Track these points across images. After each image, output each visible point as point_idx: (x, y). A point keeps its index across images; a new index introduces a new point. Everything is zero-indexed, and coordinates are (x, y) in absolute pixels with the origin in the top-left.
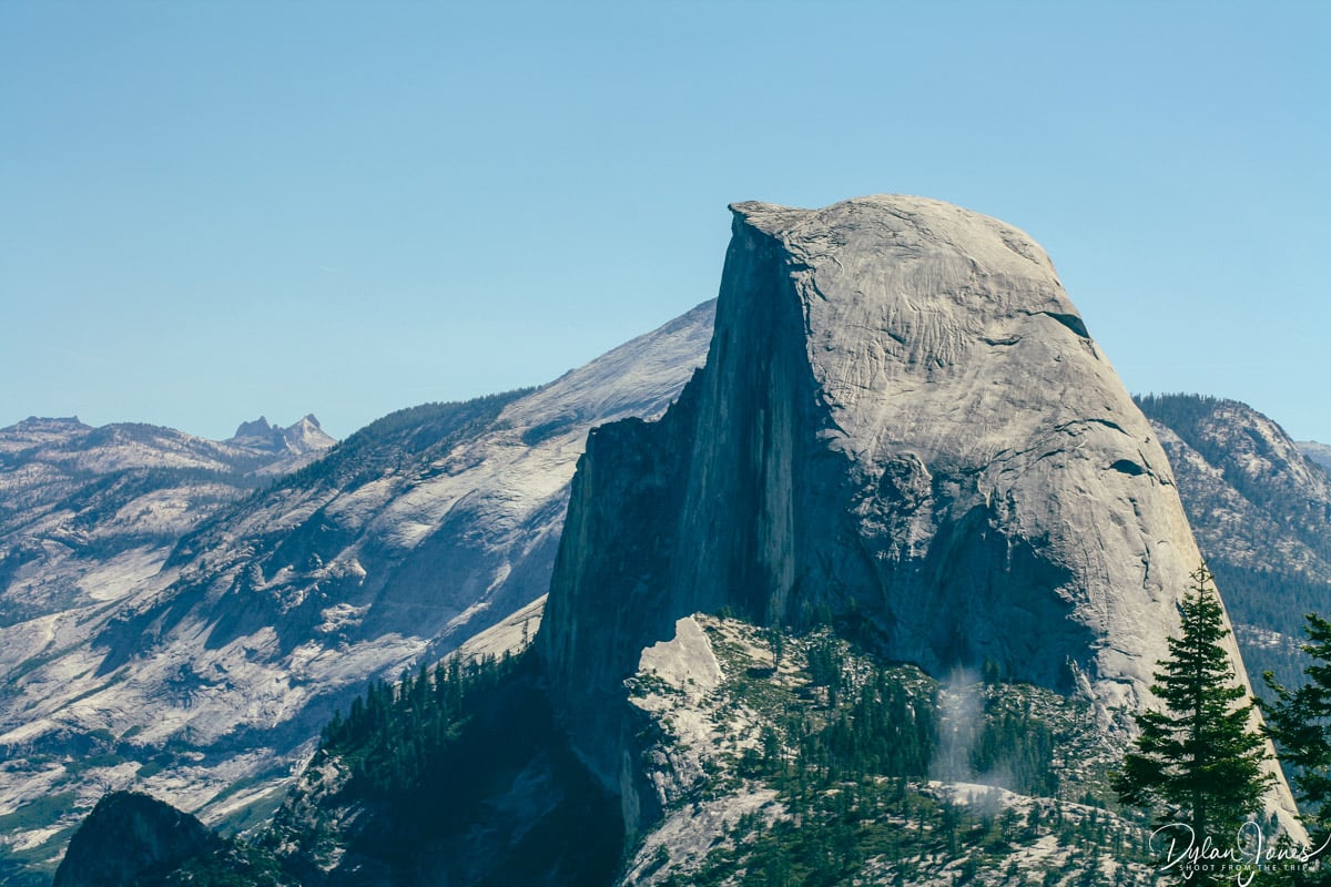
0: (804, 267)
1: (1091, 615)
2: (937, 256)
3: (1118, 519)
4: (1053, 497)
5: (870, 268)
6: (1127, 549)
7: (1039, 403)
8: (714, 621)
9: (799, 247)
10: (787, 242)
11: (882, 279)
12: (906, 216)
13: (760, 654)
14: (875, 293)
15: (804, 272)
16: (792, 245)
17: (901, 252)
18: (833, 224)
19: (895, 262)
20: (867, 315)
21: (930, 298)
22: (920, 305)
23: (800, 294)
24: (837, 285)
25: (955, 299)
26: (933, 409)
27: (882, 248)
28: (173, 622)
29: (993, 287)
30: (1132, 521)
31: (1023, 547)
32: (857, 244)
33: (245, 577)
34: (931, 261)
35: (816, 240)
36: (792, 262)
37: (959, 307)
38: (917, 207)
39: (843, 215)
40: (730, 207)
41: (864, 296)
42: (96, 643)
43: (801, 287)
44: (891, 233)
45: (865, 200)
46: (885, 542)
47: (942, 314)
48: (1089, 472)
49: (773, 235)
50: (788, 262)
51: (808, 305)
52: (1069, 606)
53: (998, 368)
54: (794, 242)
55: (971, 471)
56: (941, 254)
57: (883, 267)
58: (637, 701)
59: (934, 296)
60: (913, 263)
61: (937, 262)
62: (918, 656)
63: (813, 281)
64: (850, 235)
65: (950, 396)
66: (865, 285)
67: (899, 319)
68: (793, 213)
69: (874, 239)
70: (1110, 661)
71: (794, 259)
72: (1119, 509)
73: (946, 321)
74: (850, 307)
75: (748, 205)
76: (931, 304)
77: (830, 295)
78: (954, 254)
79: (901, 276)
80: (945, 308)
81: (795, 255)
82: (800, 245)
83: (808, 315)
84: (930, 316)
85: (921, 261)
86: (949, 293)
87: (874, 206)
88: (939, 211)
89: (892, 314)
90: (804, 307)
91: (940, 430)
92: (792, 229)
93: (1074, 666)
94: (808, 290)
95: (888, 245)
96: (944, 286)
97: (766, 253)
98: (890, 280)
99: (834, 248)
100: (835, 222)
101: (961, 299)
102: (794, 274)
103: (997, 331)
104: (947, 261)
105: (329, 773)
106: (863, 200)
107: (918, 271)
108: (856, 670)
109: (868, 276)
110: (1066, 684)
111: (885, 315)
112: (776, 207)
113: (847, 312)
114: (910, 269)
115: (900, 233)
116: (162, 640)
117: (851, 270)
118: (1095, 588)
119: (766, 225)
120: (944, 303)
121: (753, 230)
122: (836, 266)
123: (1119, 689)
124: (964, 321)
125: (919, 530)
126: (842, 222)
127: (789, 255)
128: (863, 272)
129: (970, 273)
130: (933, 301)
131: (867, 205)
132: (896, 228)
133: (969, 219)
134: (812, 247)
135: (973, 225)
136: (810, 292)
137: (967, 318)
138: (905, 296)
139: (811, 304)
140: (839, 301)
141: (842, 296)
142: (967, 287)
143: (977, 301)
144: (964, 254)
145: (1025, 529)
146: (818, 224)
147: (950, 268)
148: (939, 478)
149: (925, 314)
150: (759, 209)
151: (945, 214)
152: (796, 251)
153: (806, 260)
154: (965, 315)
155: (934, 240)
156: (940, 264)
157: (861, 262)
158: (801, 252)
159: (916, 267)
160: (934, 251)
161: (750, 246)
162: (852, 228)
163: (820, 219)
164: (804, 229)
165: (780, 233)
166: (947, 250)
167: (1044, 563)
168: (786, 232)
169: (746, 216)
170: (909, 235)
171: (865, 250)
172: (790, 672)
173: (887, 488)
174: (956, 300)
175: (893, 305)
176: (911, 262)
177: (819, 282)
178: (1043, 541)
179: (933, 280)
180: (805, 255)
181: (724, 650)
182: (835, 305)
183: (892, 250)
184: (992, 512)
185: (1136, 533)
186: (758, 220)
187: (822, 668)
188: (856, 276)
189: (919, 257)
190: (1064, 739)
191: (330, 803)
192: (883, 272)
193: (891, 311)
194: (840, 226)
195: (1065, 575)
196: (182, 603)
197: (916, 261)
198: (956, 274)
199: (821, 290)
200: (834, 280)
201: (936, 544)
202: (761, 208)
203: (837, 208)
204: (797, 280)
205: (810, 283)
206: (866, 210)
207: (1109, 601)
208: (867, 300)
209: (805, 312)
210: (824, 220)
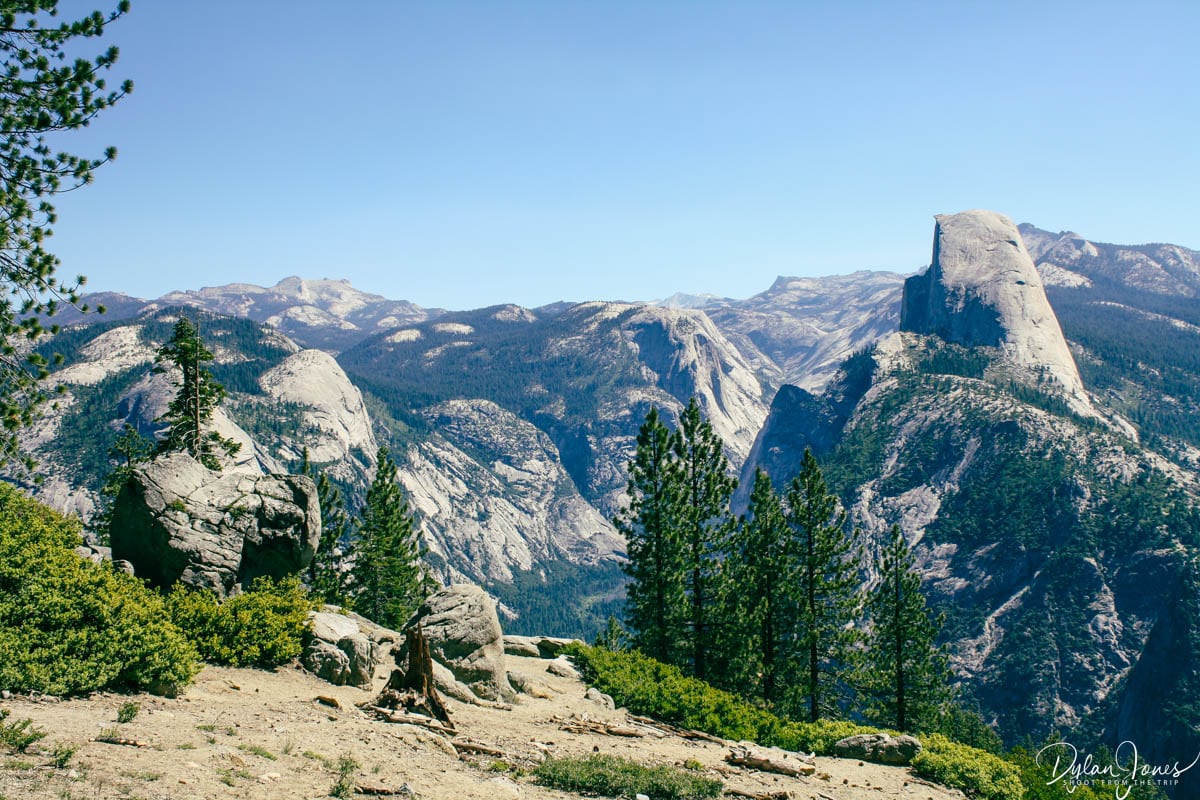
0: (943, 233)
1: (1005, 325)
2: (978, 227)
3: (1015, 298)
4: (997, 293)
5: (960, 232)
6: (1018, 306)
7: (998, 266)
8: (902, 333)
10: (941, 226)
11: (962, 235)
12: (972, 216)
13: (914, 342)
14: (959, 239)
15: (942, 235)
17: (969, 227)
19: (966, 230)
20: (957, 246)
22: (971, 242)
24: (950, 238)
26: (969, 271)
27: (964, 226)
28: (868, 329)
29: (992, 234)
30: (1020, 298)
31: (987, 307)
32: (957, 225)
33: (886, 316)
34: (976, 228)
35: (947, 225)
37: (982, 241)
38: (976, 213)
42: (850, 336)
43: (940, 239)
44: (967, 221)
46: (952, 308)
47: (976, 244)
48: (1008, 285)
52: (999, 323)
53: (988, 258)
55: (975, 288)
58: (873, 357)
59: (975, 239)
62: (958, 339)
65: (975, 266)
66: (957, 237)
69: (962, 224)
70: (1010, 337)
72: (1016, 295)
73: (977, 246)
76: (974, 241)
78: (983, 226)
79: (967, 234)
80: (978, 242)
84: (973, 244)
85: (974, 229)
86: (980, 237)
87: (965, 214)
88: (982, 213)
89: (963, 245)
91: (969, 276)
93: (1000, 339)
95: (966, 225)
96: (978, 235)
98: (964, 235)
99: (951, 227)
101: (983, 239)
103: (991, 247)
104: (981, 228)
105: (841, 376)
107: (972, 232)
108: (940, 344)
109: (958, 234)
110: (997, 345)
111: (961, 245)
114: (970, 231)
115: (970, 221)
116: (864, 335)
117: (954, 233)
118: (1007, 318)
120: (978, 240)
122: (950, 232)
123: (1012, 345)
124: (982, 245)
125: (960, 305)
126: (955, 219)
129: (987, 231)
131: (963, 213)
133: (991, 214)
134: (946, 227)
135: (992, 216)
136: (942, 240)
138: (967, 239)
139: (942, 244)
142: (985, 235)
143: (987, 239)
144: (986, 225)
145: (988, 303)
146: (949, 220)
148: (968, 290)
154: (983, 243)
155: (978, 222)
156: (979, 229)
160: (978, 225)
164: (946, 222)
166: (981, 225)
167: (993, 312)
170: (972, 221)
171: (960, 227)
172: (922, 345)
173: (953, 294)
174: (981, 239)
175: (964, 242)
177: (945, 237)
178: (992, 306)
179: (976, 234)
180: (944, 230)
181: (904, 341)
184: (980, 298)
185: (1021, 302)
187: (930, 344)
189: (973, 227)
190: (993, 360)
191: (840, 384)
192: (963, 233)
194: (954, 221)
195: (999, 315)
196: (871, 323)
197: (972, 229)
198: (982, 231)
199: (945, 239)
200: (949, 236)
201: (964, 308)
204: (940, 237)
205: (943, 238)
206: (962, 215)
207: (1011, 321)
208: (957, 241)
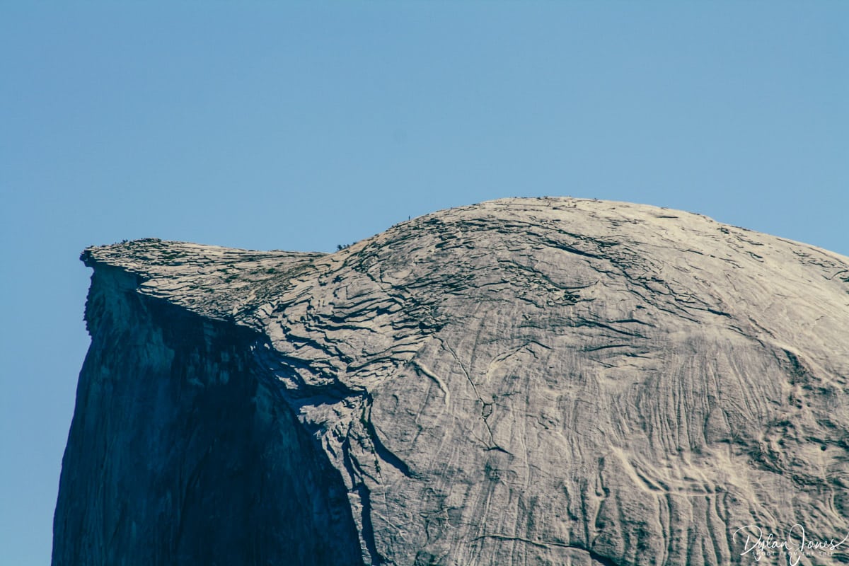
0: (335, 392)
2: (692, 346)
5: (518, 386)
9: (313, 343)
10: (275, 333)
11: (553, 412)
12: (591, 247)
14: (541, 450)
15: (340, 406)
16: (291, 338)
17: (596, 341)
18: (401, 276)
19: (583, 366)
20: (529, 508)
21: (688, 456)
22: (663, 474)
23: (338, 463)
24: (435, 434)
25: (756, 456)
27: (540, 333)
32: (474, 325)
34: (679, 359)
35: (359, 321)
36: (300, 381)
37: (771, 478)
38: (615, 224)
39: (422, 254)
40: (87, 258)
41: (512, 457)
43: (336, 445)
44: (561, 293)
45: (476, 213)
47: (727, 496)
49: (231, 319)
50: (290, 384)
51: (364, 492)
54: (299, 331)
56: (702, 340)
57: (552, 384)
59: (697, 450)
60: (630, 368)
61: (696, 363)
63: (369, 427)
64: (450, 306)
66: (511, 431)
67: (614, 514)
68: (265, 263)
69: (519, 310)
71: (306, 375)
73: (740, 514)
74: (478, 487)
75: (137, 248)
76: (693, 471)
77: (423, 459)
78: (736, 338)
79: (604, 402)
80: (733, 480)
81: (306, 364)
82: (317, 336)
83: (366, 514)
84: (695, 502)
85: (651, 360)
87: (505, 228)
88: (673, 231)
89: (594, 501)
90: (354, 496)
92: (286, 297)
94: (357, 452)
95: (557, 324)
96: (720, 422)
97: (211, 368)
98: (574, 414)
99: (412, 342)
100: (404, 273)
101: (772, 454)
102: (310, 412)
104: (722, 357)
106: (469, 215)
107: (647, 386)
109: (516, 405)
111: (575, 503)
112: (215, 250)
113: (471, 503)
114: (625, 384)
115: (583, 293)
117: (468, 394)
119: (199, 295)
120: (729, 467)
121: (163, 310)
122: (425, 384)
124: (791, 511)
126: (423, 272)
127: (290, 365)
128: (501, 396)
129: (787, 387)
130: (696, 463)
131: (482, 224)
132: (568, 280)
133: (756, 250)
134: (352, 341)
135: (771, 263)
136: (365, 456)
137: (796, 503)
138: (619, 452)
139: (372, 485)
140: (447, 474)
141: (454, 463)
142: (785, 424)
143: (818, 459)
144: (762, 337)
146: (355, 282)
147: (731, 375)
149: (683, 499)
150: (170, 258)
151: (695, 242)
152: (307, 353)
153: (341, 376)
154: (790, 496)
155: (681, 304)
156: (703, 367)
157: (492, 371)
158: (320, 354)
159: (640, 377)
160: (682, 335)
161: (157, 354)
162: (453, 285)
163: (361, 268)
164: (318, 295)
165: (250, 310)
166: (715, 330)
168: (265, 310)
169: (138, 278)
170: (608, 296)
171: (498, 339)
174: (761, 459)
175: (592, 477)
176: (626, 366)
177: (384, 426)
179: (691, 411)
180: (335, 362)
182: (438, 484)
183: (568, 337)
186: (174, 285)
188: (483, 409)
189: (645, 350)
192: (555, 394)
193: (590, 493)
194: (420, 282)
197: (638, 362)
198: (751, 390)
199: (393, 448)
200: (425, 420)
202: (176, 254)
203: (402, 236)
204: (323, 426)
205: (361, 431)
206: (484, 240)
208: (521, 468)
209: (357, 509)
210: (374, 269)
